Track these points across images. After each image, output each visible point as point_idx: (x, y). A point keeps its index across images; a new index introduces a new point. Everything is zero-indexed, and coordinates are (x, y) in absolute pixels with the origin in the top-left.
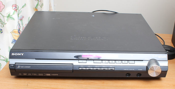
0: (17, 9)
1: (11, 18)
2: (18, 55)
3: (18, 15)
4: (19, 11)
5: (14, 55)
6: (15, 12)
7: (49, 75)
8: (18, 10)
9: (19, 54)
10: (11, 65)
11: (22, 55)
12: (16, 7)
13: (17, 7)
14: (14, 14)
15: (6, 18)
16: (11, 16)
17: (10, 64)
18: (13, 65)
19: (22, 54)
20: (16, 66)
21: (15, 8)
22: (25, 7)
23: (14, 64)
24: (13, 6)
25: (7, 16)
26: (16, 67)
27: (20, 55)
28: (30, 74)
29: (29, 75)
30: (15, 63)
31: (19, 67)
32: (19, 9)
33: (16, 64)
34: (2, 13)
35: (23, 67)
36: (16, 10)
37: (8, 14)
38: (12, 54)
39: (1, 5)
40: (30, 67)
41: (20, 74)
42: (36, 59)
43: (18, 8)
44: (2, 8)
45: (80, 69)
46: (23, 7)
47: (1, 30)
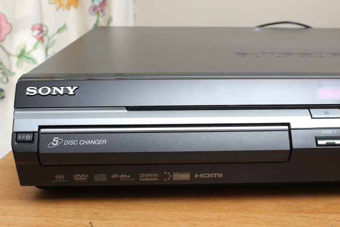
0: (45, 35)
1: (28, 58)
2: (54, 93)
3: (47, 49)
4: (49, 39)
5: (35, 92)
6: (40, 44)
7: (185, 177)
8: (46, 39)
9: (55, 88)
10: (20, 137)
11: (71, 93)
12: (42, 31)
13: (44, 29)
14: (35, 48)
15: (15, 60)
16: (28, 53)
17: (17, 133)
18: (29, 137)
19: (69, 88)
20: (41, 139)
21: (38, 34)
22: (63, 34)
23: (34, 133)
24: (33, 29)
25: (19, 53)
26: (41, 145)
27: (61, 92)
28: (101, 178)
29: (96, 180)
30: (40, 127)
31: (56, 142)
32: (50, 34)
33: (42, 130)
34: (6, 44)
35: (73, 143)
36: (41, 39)
37: (22, 48)
38: (28, 89)
39: (4, 24)
40: (105, 141)
41: (60, 178)
42: (129, 108)
43: (47, 31)
44: (5, 31)
45: (320, 142)
46: (59, 31)
47: (2, 91)
